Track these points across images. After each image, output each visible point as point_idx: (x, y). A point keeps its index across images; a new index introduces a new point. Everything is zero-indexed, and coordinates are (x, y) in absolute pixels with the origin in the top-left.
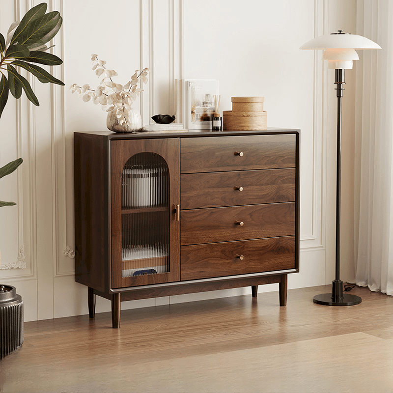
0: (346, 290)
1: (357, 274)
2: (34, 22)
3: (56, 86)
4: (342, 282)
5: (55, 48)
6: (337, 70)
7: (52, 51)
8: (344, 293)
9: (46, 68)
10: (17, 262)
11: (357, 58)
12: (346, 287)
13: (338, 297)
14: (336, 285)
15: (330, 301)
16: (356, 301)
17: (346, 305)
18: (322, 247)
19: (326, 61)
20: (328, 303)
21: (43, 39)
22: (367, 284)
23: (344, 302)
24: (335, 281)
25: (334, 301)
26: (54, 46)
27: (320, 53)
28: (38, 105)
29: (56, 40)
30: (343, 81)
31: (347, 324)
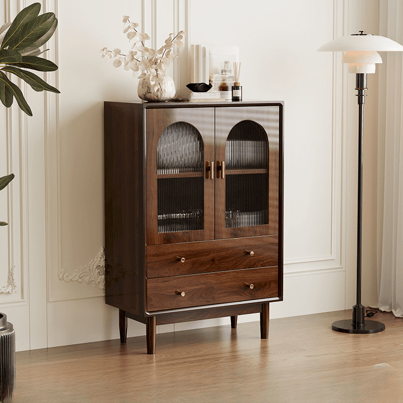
0: (368, 316)
1: (380, 298)
2: (27, 24)
3: (50, 94)
4: (363, 308)
5: (49, 52)
6: (358, 75)
7: (45, 55)
8: (365, 319)
9: (39, 74)
10: (8, 286)
11: (380, 61)
12: (368, 312)
13: (359, 323)
14: (357, 310)
15: (351, 328)
16: (379, 328)
17: (367, 332)
18: (342, 268)
19: (345, 64)
20: (349, 330)
21: (37, 42)
22: (391, 308)
23: (366, 329)
24: (356, 306)
25: (355, 328)
26: (48, 51)
27: (339, 55)
28: (31, 114)
29: (50, 44)
30: (365, 87)
31: (369, 354)
